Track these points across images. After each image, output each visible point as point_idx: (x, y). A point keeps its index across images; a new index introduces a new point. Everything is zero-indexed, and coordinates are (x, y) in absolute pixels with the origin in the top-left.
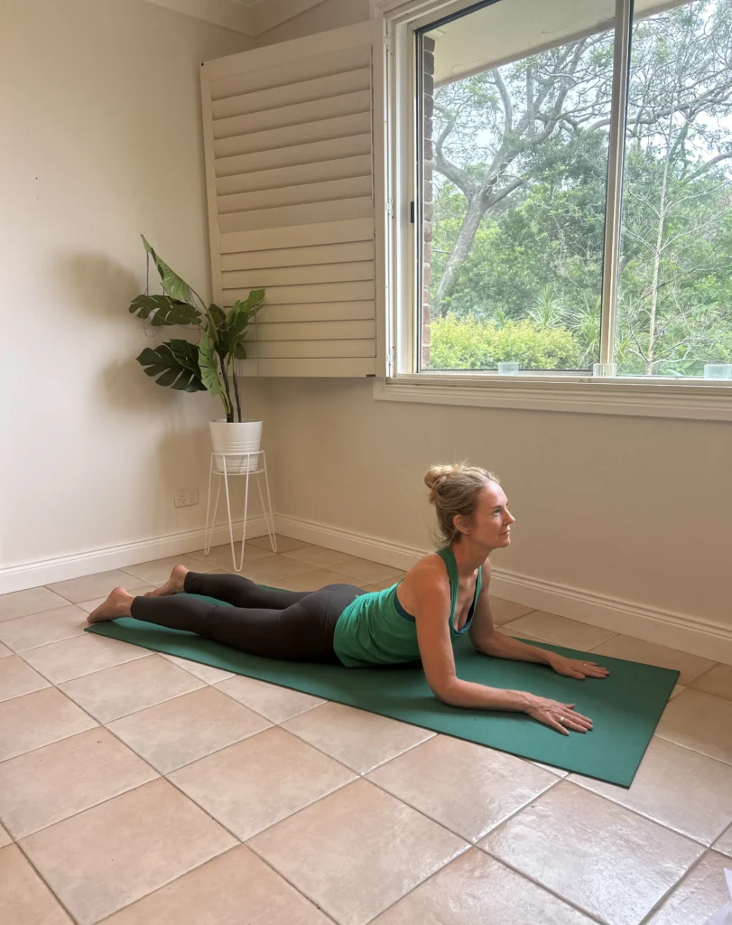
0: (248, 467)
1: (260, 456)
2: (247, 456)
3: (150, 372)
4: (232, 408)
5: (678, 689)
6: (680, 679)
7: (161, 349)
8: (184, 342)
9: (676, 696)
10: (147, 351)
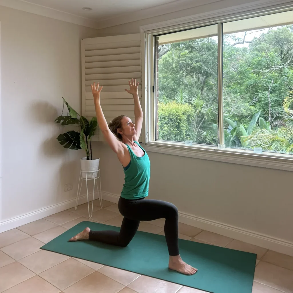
0: (95, 176)
1: (98, 172)
2: (95, 172)
3: (61, 143)
4: (89, 154)
5: (258, 261)
6: (258, 257)
7: (65, 134)
8: (73, 132)
9: (257, 264)
10: (60, 136)
